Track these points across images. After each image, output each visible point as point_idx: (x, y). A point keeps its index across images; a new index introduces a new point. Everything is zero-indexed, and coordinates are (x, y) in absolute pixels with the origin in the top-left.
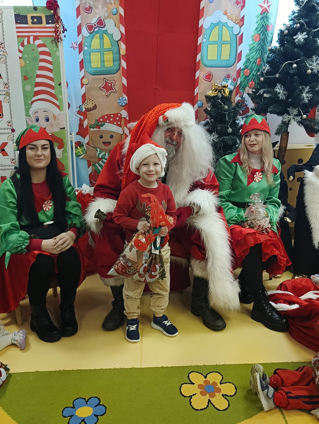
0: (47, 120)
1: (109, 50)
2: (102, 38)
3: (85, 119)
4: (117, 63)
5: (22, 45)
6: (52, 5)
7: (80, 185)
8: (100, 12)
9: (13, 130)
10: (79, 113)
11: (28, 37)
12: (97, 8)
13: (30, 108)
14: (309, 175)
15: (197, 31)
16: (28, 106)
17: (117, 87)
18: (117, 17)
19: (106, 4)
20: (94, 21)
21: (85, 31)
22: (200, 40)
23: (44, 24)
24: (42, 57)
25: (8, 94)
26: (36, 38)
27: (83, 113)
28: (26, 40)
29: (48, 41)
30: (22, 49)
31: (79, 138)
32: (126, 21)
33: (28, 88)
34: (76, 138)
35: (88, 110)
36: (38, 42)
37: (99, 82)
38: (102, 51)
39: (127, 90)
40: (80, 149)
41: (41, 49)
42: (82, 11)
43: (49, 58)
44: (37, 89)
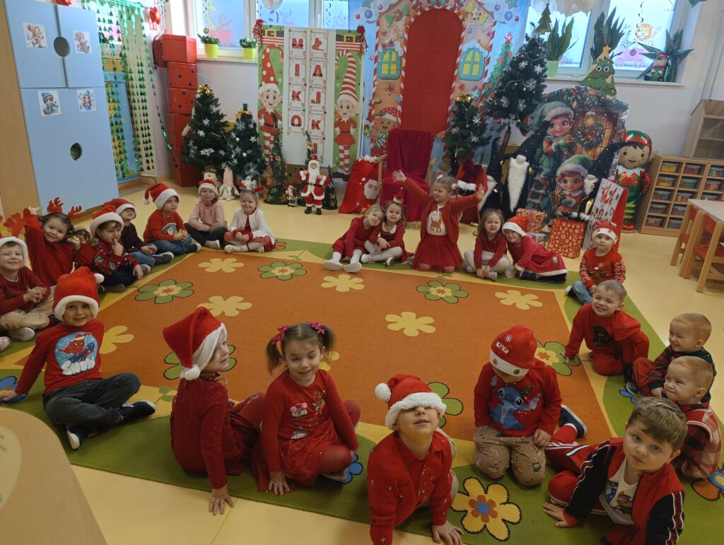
0: (348, 108)
1: (394, 63)
2: (391, 54)
3: (373, 109)
4: (399, 72)
5: (338, 55)
6: (361, 30)
7: (364, 155)
8: (391, 36)
9: (325, 113)
10: (370, 104)
11: (343, 50)
12: (390, 33)
13: (338, 98)
14: (513, 161)
15: (457, 53)
16: (337, 97)
17: (397, 89)
18: (403, 39)
19: (396, 31)
20: (387, 41)
21: (380, 48)
22: (458, 60)
23: (354, 42)
24: (350, 64)
25: (325, 88)
26: (347, 51)
27: (372, 105)
28: (341, 52)
29: (355, 54)
30: (338, 58)
31: (368, 122)
32: (408, 43)
33: (338, 85)
35: (376, 103)
36: (349, 54)
37: (385, 84)
38: (390, 63)
39: (403, 92)
40: (367, 130)
41: (350, 59)
42: (380, 35)
43: (354, 66)
44: (344, 86)
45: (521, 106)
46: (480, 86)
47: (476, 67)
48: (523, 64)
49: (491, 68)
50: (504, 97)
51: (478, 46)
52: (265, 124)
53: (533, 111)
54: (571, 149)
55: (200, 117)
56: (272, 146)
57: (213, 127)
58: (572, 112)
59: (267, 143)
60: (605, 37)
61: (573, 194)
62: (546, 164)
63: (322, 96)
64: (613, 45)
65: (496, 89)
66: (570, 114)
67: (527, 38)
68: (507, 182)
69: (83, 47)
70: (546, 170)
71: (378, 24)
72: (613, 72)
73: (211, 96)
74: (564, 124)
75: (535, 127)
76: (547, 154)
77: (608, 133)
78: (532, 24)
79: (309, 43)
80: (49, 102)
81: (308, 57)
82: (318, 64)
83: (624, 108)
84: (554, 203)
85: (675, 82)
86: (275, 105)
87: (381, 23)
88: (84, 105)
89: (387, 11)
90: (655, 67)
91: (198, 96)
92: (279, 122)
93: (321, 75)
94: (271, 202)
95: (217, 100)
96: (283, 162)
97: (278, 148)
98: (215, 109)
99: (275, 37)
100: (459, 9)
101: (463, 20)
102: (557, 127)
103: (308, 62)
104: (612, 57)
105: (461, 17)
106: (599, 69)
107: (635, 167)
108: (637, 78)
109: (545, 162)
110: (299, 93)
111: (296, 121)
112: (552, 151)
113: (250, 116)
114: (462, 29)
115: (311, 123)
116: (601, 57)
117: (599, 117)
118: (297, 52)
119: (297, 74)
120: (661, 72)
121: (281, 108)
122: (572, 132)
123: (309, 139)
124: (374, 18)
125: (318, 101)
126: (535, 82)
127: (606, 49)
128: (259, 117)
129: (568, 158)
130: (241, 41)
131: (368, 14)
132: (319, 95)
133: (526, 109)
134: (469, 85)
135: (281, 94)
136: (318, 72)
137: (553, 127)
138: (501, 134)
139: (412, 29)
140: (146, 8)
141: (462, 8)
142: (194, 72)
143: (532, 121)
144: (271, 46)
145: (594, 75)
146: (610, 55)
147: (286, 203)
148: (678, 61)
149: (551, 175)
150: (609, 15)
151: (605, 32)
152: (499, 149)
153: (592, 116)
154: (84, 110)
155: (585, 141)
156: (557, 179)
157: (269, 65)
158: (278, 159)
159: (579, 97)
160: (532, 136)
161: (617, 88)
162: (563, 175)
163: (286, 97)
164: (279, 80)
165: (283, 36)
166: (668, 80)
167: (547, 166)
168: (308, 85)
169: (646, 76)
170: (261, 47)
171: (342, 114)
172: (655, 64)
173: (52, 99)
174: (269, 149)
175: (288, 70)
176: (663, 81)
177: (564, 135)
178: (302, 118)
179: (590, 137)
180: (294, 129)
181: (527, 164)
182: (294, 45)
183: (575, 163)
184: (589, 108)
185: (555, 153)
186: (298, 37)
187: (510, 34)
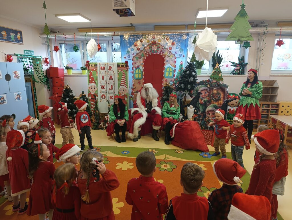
0: (124, 90)
2: (138, 70)
4: (142, 77)
6: (127, 62)
7: (131, 108)
8: (138, 64)
9: (115, 93)
10: (132, 89)
11: (120, 70)
14: (188, 108)
15: (163, 69)
16: (119, 87)
17: (142, 83)
18: (142, 65)
19: (140, 62)
20: (137, 66)
21: (134, 69)
22: (164, 71)
23: (124, 67)
24: (123, 75)
25: (114, 84)
26: (122, 70)
27: (133, 89)
29: (125, 71)
30: (118, 73)
31: (132, 96)
32: (144, 66)
33: (119, 82)
34: (130, 95)
35: (134, 88)
36: (122, 71)
37: (137, 81)
38: (138, 73)
40: (131, 98)
41: (123, 73)
42: (134, 64)
43: (125, 75)
44: (121, 83)
45: (189, 87)
46: (173, 80)
47: (171, 74)
48: (188, 72)
49: (176, 73)
50: (182, 84)
51: (170, 66)
52: (91, 98)
53: (194, 89)
54: (210, 102)
55: (65, 98)
56: (94, 107)
57: (70, 101)
58: (208, 88)
59: (92, 106)
60: (216, 60)
61: (213, 119)
62: (201, 108)
63: (113, 87)
64: (220, 63)
65: (179, 81)
66: (207, 89)
67: (188, 63)
68: (187, 116)
69: (17, 77)
70: (202, 110)
71: (133, 60)
72: (221, 72)
73: (69, 89)
74: (206, 93)
75: (195, 94)
76: (201, 104)
77: (222, 96)
78: (189, 58)
79: (107, 68)
80: (2, 99)
81: (107, 73)
82: (111, 75)
83: (227, 87)
84: (206, 122)
85: (244, 74)
86: (95, 91)
87: (134, 60)
88: (17, 98)
89: (136, 56)
90: (236, 70)
91: (64, 90)
92: (97, 97)
93: (112, 79)
94: (94, 129)
95: (72, 90)
96: (99, 113)
97: (96, 107)
98: (71, 94)
99: (94, 67)
100: (162, 54)
101: (164, 57)
102: (203, 94)
103: (107, 75)
104: (220, 67)
105: (163, 56)
106: (216, 71)
107: (234, 107)
108: (230, 73)
109: (201, 107)
110: (104, 86)
111: (103, 97)
112: (203, 103)
113: (85, 96)
114: (164, 60)
115: (109, 97)
116: (216, 67)
117: (218, 90)
118: (103, 71)
119: (103, 79)
120: (238, 71)
121: (97, 92)
122: (209, 96)
123: (109, 103)
124: (131, 58)
125: (112, 88)
126: (193, 78)
127: (217, 64)
128: (89, 96)
129: (209, 105)
130: (81, 68)
131: (129, 57)
132: (112, 86)
133: (191, 88)
134: (169, 80)
135: (97, 87)
136: (111, 78)
137: (202, 94)
138: (183, 97)
139: (145, 61)
140: (43, 58)
141: (163, 53)
142: (63, 80)
143: (194, 92)
144: (93, 70)
145: (214, 74)
146: (219, 66)
147: (101, 129)
148: (244, 67)
149: (204, 112)
150: (217, 53)
151: (216, 58)
152: (182, 102)
153: (215, 90)
154: (17, 100)
155: (214, 99)
156: (206, 113)
157: (92, 77)
158: (97, 112)
159: (210, 83)
160: (194, 98)
161: (223, 78)
162: (208, 112)
163: (99, 87)
164: (96, 82)
165: (97, 66)
166: (242, 74)
167: (202, 108)
168: (107, 83)
169: (233, 73)
170: (89, 70)
171: (121, 93)
172: (236, 69)
173: (3, 98)
174: (93, 108)
175: (99, 77)
176: (240, 74)
177: (206, 97)
178: (106, 95)
179: (216, 97)
180: (103, 99)
181: (194, 108)
182: (101, 69)
183: (212, 107)
184: (214, 87)
185: (204, 104)
186: (103, 66)
187: (182, 61)
